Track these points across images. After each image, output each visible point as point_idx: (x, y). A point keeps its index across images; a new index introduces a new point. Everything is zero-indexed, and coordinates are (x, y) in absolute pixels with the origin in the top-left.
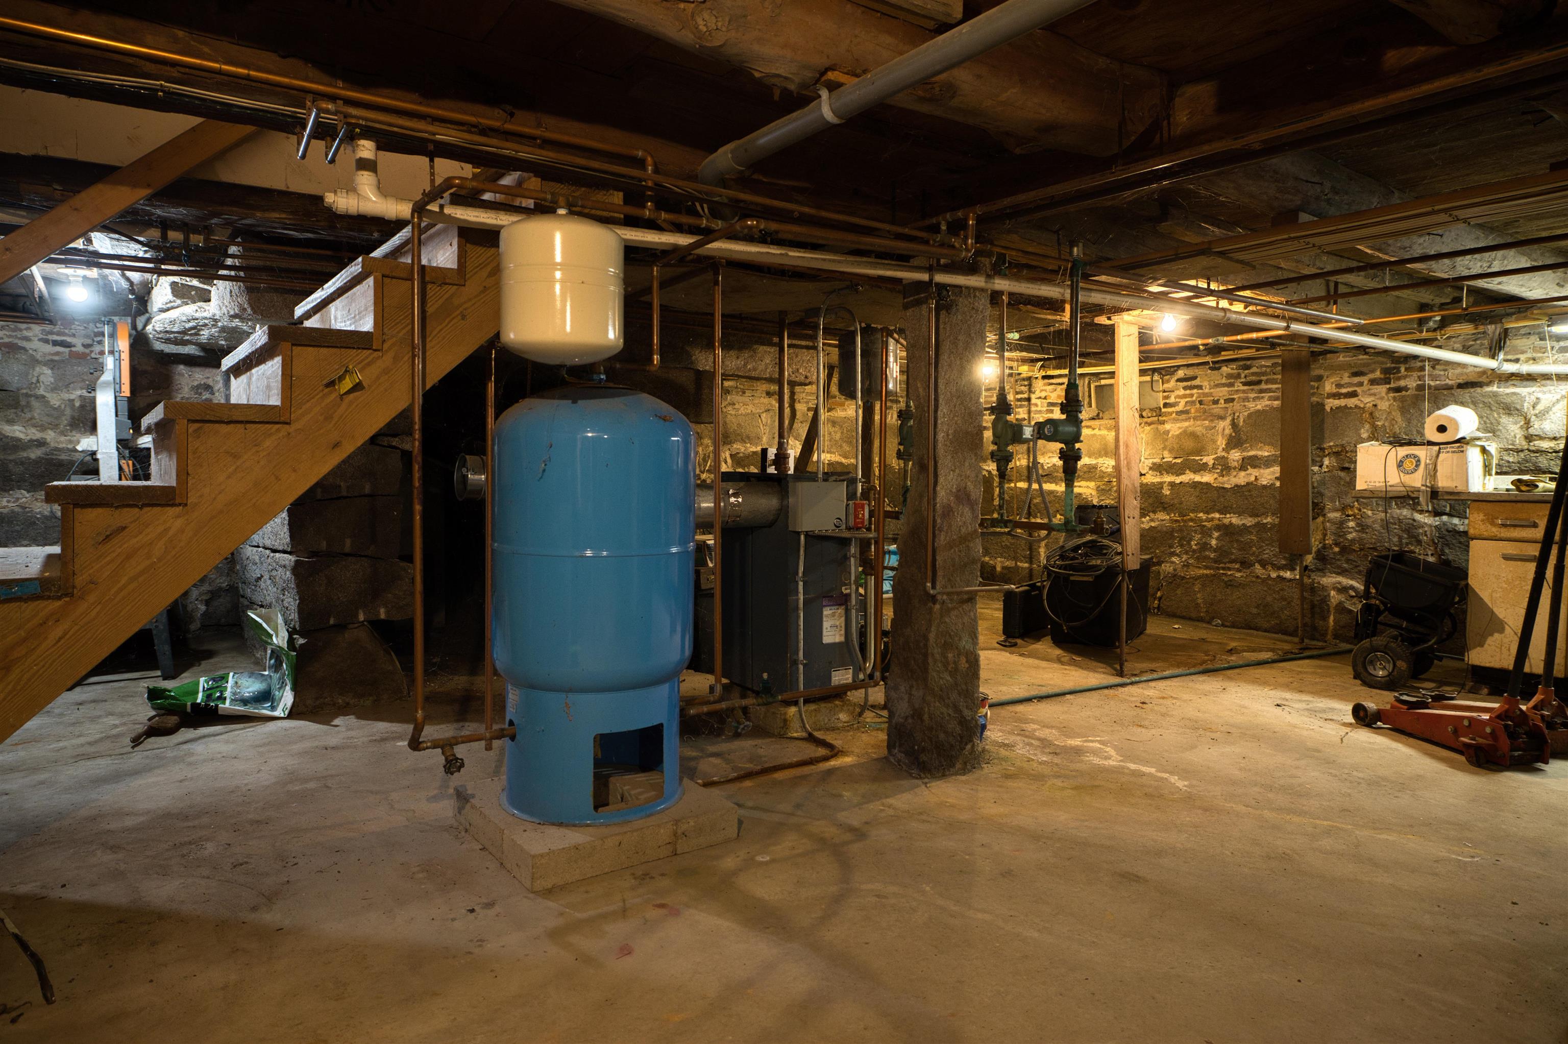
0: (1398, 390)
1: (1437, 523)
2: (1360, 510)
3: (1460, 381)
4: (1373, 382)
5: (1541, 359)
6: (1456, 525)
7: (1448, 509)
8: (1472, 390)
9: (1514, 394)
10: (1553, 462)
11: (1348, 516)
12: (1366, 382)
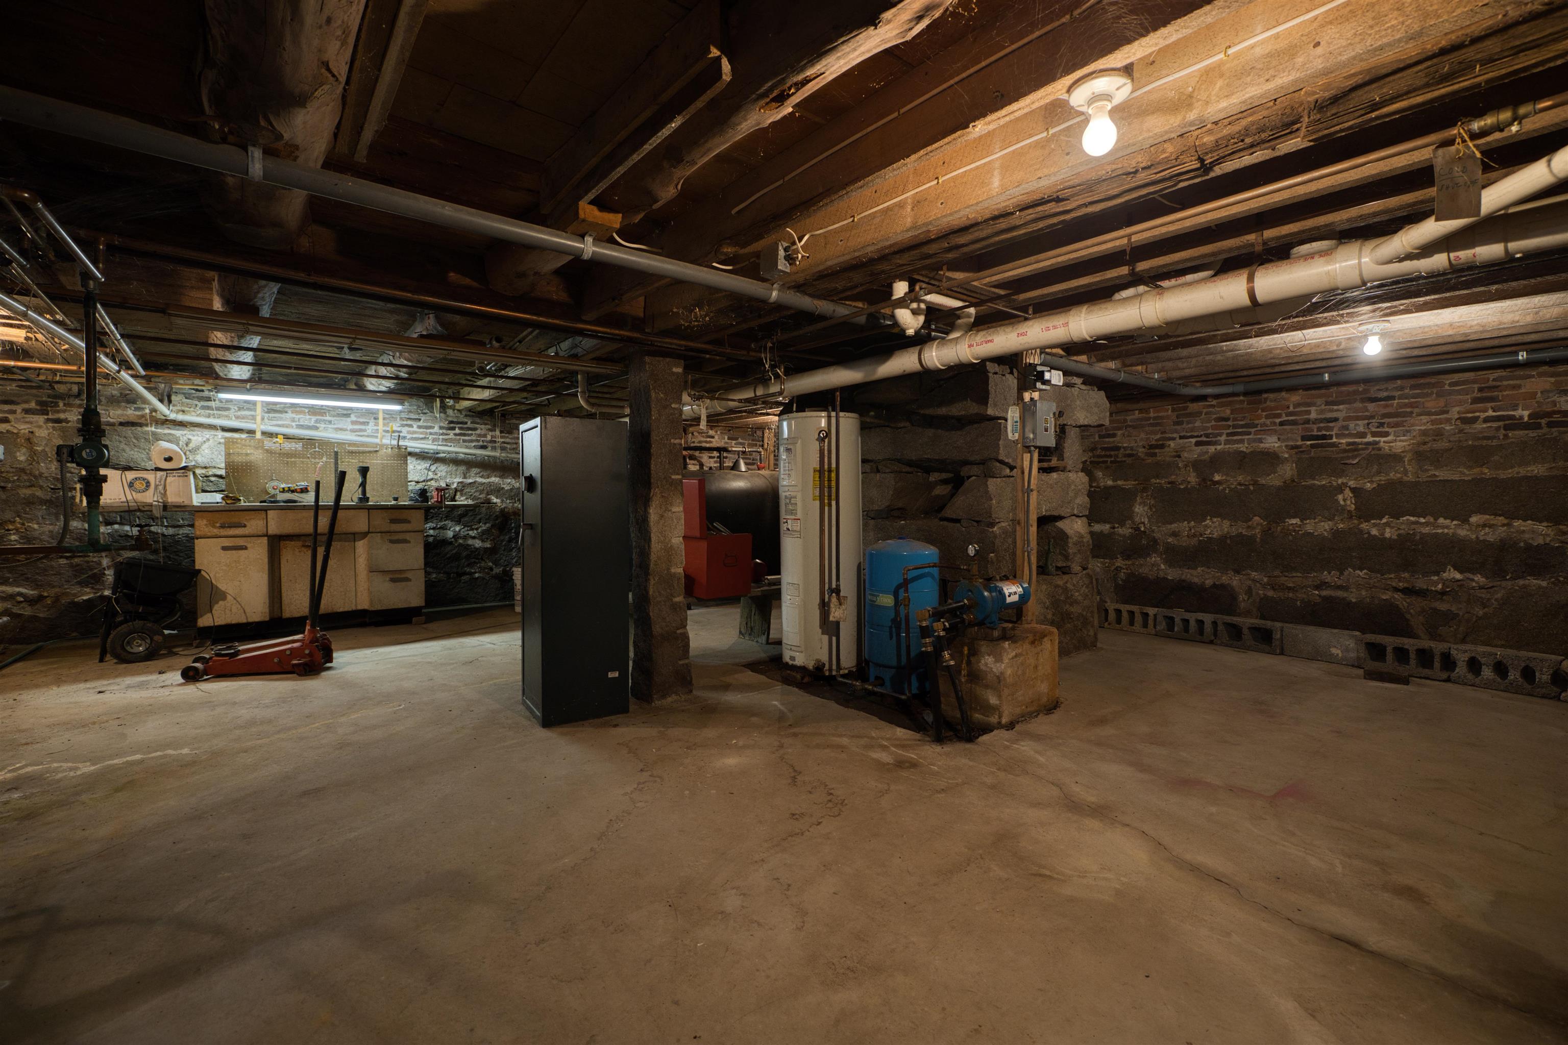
0: (58, 421)
1: (109, 531)
2: (23, 524)
3: (122, 420)
4: (27, 411)
5: (188, 411)
6: (127, 531)
7: (119, 519)
8: (133, 428)
9: (170, 434)
10: (204, 484)
11: (9, 530)
12: (19, 411)
